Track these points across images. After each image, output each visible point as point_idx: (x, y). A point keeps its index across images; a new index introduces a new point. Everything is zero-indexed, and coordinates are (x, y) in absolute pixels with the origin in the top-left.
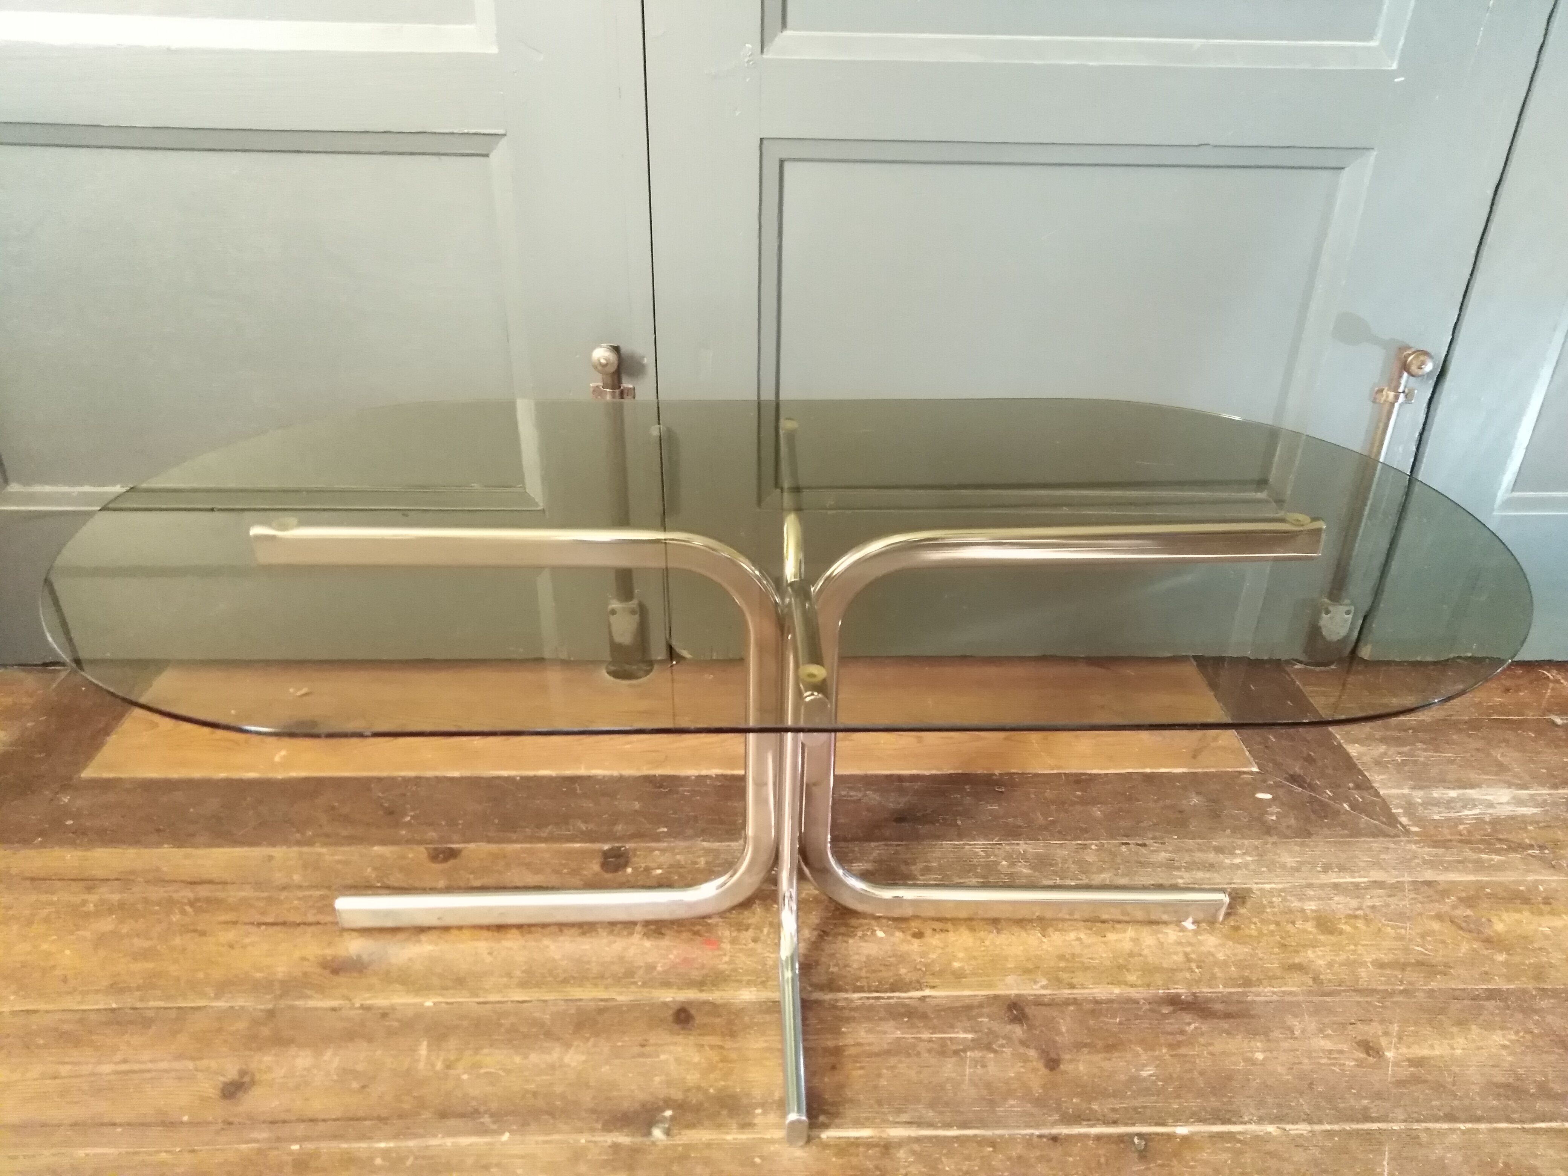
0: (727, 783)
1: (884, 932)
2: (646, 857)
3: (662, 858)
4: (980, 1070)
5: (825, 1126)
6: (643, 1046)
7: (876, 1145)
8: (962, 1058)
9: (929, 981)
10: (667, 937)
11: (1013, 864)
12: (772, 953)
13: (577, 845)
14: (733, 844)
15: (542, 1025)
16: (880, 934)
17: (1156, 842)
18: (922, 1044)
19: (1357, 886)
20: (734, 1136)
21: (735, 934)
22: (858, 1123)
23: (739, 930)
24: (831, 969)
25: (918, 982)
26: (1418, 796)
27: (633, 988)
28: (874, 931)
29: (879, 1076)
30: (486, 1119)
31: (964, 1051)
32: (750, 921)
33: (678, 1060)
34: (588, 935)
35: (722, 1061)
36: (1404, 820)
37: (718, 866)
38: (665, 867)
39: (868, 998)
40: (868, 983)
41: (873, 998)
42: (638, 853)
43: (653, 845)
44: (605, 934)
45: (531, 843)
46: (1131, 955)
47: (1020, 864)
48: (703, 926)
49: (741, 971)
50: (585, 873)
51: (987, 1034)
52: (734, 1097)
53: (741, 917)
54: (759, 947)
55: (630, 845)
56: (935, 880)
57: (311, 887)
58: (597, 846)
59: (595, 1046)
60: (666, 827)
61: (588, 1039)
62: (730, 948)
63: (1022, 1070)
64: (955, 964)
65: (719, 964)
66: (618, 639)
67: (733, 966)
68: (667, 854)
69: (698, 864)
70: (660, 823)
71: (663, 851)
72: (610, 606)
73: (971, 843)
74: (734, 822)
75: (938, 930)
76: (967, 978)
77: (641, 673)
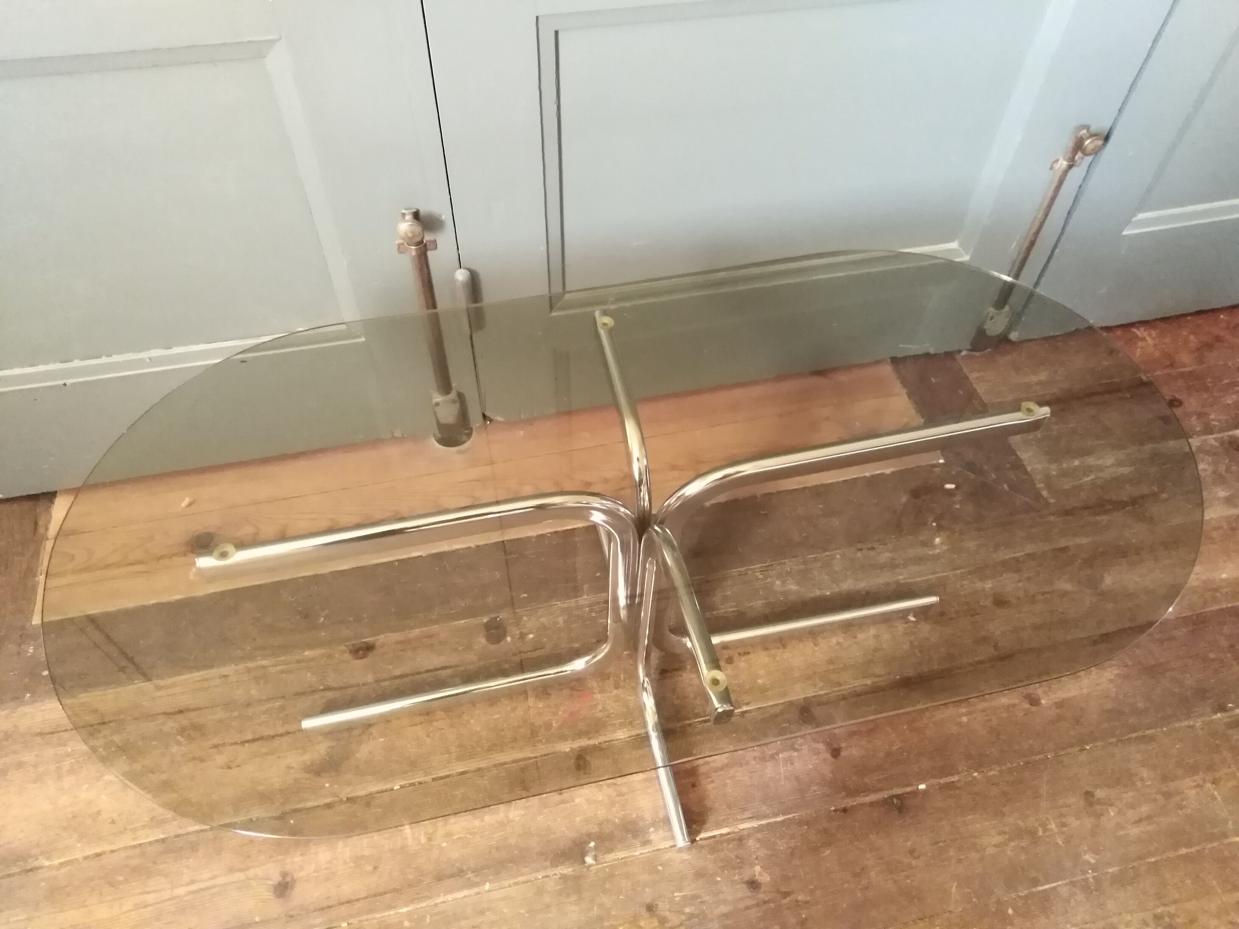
0: (562, 540)
2: (517, 624)
3: (531, 621)
4: (790, 768)
5: (698, 832)
6: (561, 794)
7: (734, 840)
8: (777, 760)
9: (744, 699)
10: (553, 697)
12: (631, 696)
13: (462, 622)
14: (580, 600)
17: (880, 544)
18: (748, 754)
19: (1017, 560)
20: (639, 852)
21: (600, 684)
22: (719, 826)
23: (604, 683)
24: (675, 702)
26: (1054, 469)
27: (540, 745)
29: (725, 785)
30: (470, 875)
31: (777, 754)
32: (609, 671)
33: (589, 801)
35: (618, 796)
36: (1045, 493)
38: (534, 631)
39: (705, 722)
42: (511, 621)
43: (520, 611)
44: (507, 702)
45: (426, 626)
46: (875, 650)
47: (789, 582)
48: (576, 681)
49: (613, 715)
50: (476, 647)
52: (633, 822)
54: (621, 693)
55: (502, 615)
57: (268, 700)
58: (478, 620)
59: (527, 802)
60: (526, 592)
62: (601, 698)
63: (817, 762)
64: (759, 681)
65: (596, 713)
66: (443, 421)
67: (607, 712)
68: (533, 619)
69: (558, 624)
70: (520, 589)
71: (530, 615)
72: (435, 401)
73: (752, 567)
74: (576, 580)
75: (742, 653)
76: (769, 691)
77: (464, 437)
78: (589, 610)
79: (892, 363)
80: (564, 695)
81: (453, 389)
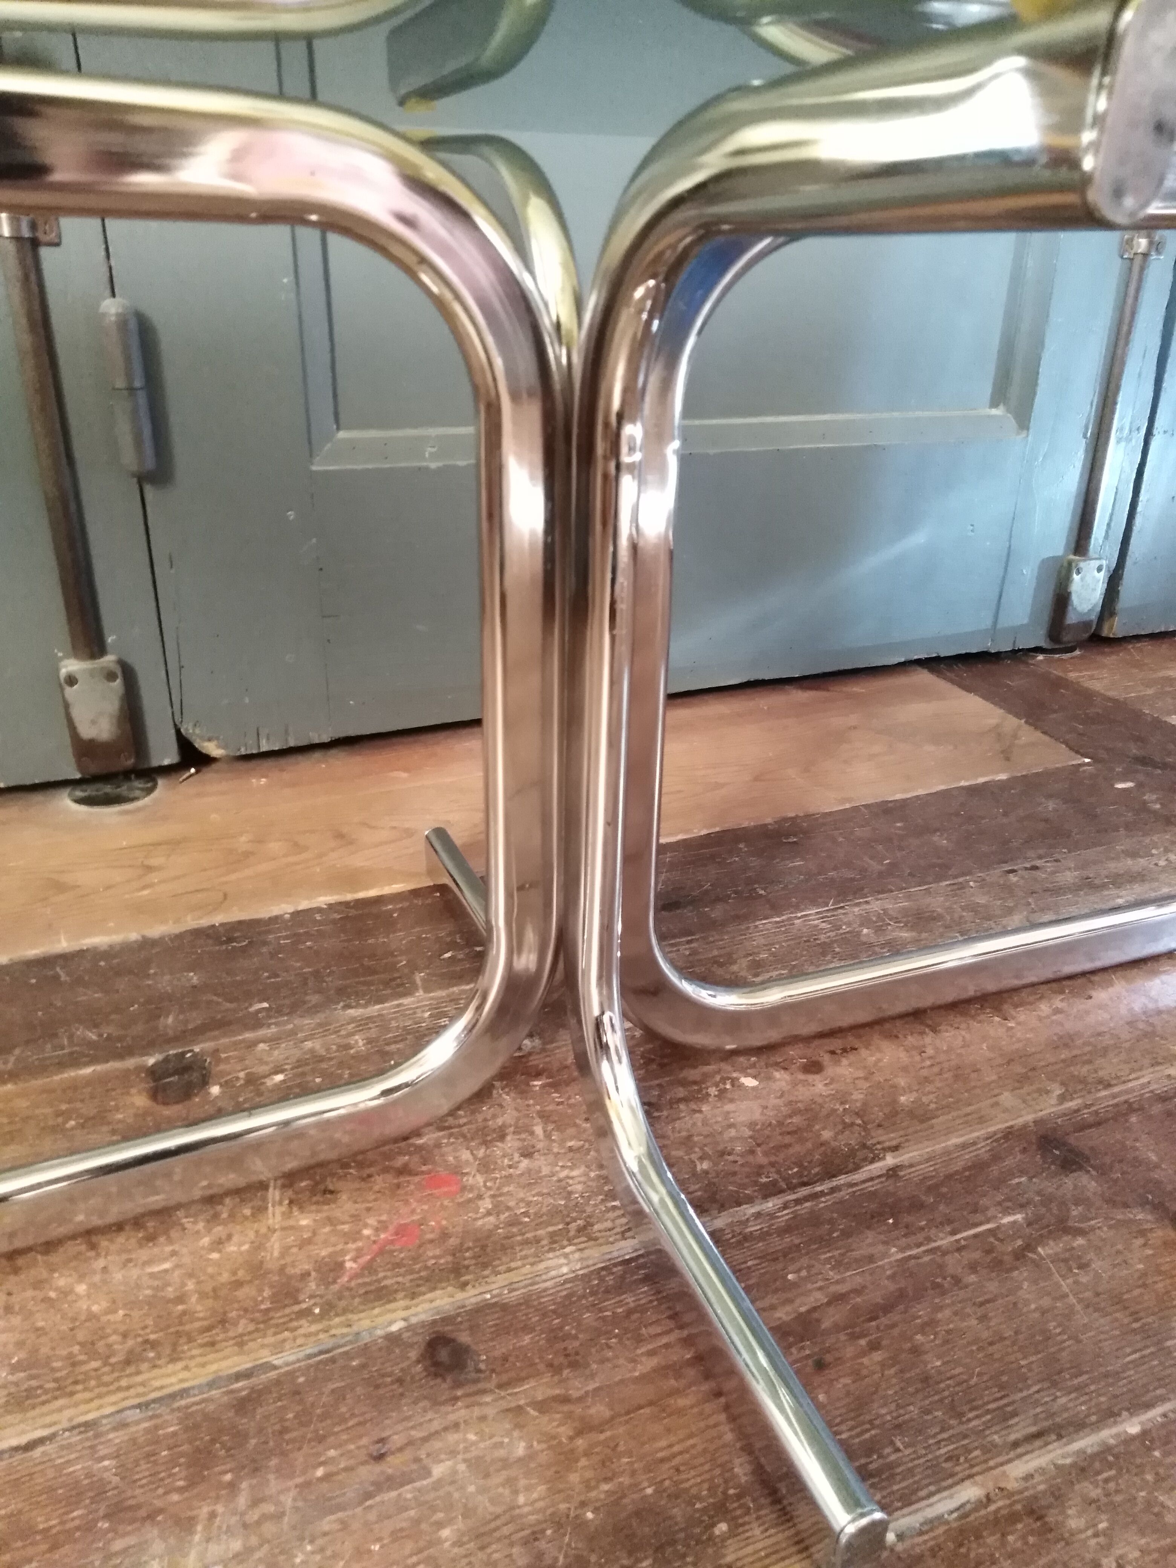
0: (353, 912)
1: (755, 1077)
2: (242, 1059)
3: (276, 1053)
4: (1083, 1277)
6: (380, 1457)
7: (1013, 1518)
8: (1037, 1265)
9: (881, 1139)
11: (879, 930)
12: (571, 1168)
13: (88, 1071)
14: (406, 1001)
15: (99, 1489)
16: (749, 1082)
17: (1047, 862)
18: (950, 1260)
21: (481, 1153)
23: (486, 1143)
24: (699, 1168)
25: (864, 1146)
27: (306, 1327)
28: (734, 1081)
29: (917, 1351)
31: (1029, 1247)
32: (500, 1121)
33: (479, 1466)
34: (162, 1239)
35: (579, 1433)
37: (396, 1042)
38: (288, 1067)
39: (797, 1202)
40: (778, 1172)
41: (806, 1199)
42: (223, 1056)
43: (249, 1035)
44: (201, 1225)
47: (889, 928)
48: (410, 1154)
49: (527, 1219)
50: (120, 1116)
51: (1043, 1203)
53: (480, 1117)
54: (542, 1164)
55: (202, 1045)
58: (131, 1063)
59: (255, 1502)
60: (264, 1000)
61: (232, 1486)
62: (485, 1182)
63: (1150, 1252)
64: (903, 1099)
65: (476, 1219)
67: (507, 1214)
68: (283, 1045)
69: (352, 1048)
70: (250, 996)
71: (274, 1041)
72: (63, 672)
73: (799, 915)
74: (393, 967)
75: (839, 1052)
76: (937, 1117)
77: (137, 793)
78: (431, 1016)
79: (932, 670)
80: (376, 1188)
81: (109, 648)
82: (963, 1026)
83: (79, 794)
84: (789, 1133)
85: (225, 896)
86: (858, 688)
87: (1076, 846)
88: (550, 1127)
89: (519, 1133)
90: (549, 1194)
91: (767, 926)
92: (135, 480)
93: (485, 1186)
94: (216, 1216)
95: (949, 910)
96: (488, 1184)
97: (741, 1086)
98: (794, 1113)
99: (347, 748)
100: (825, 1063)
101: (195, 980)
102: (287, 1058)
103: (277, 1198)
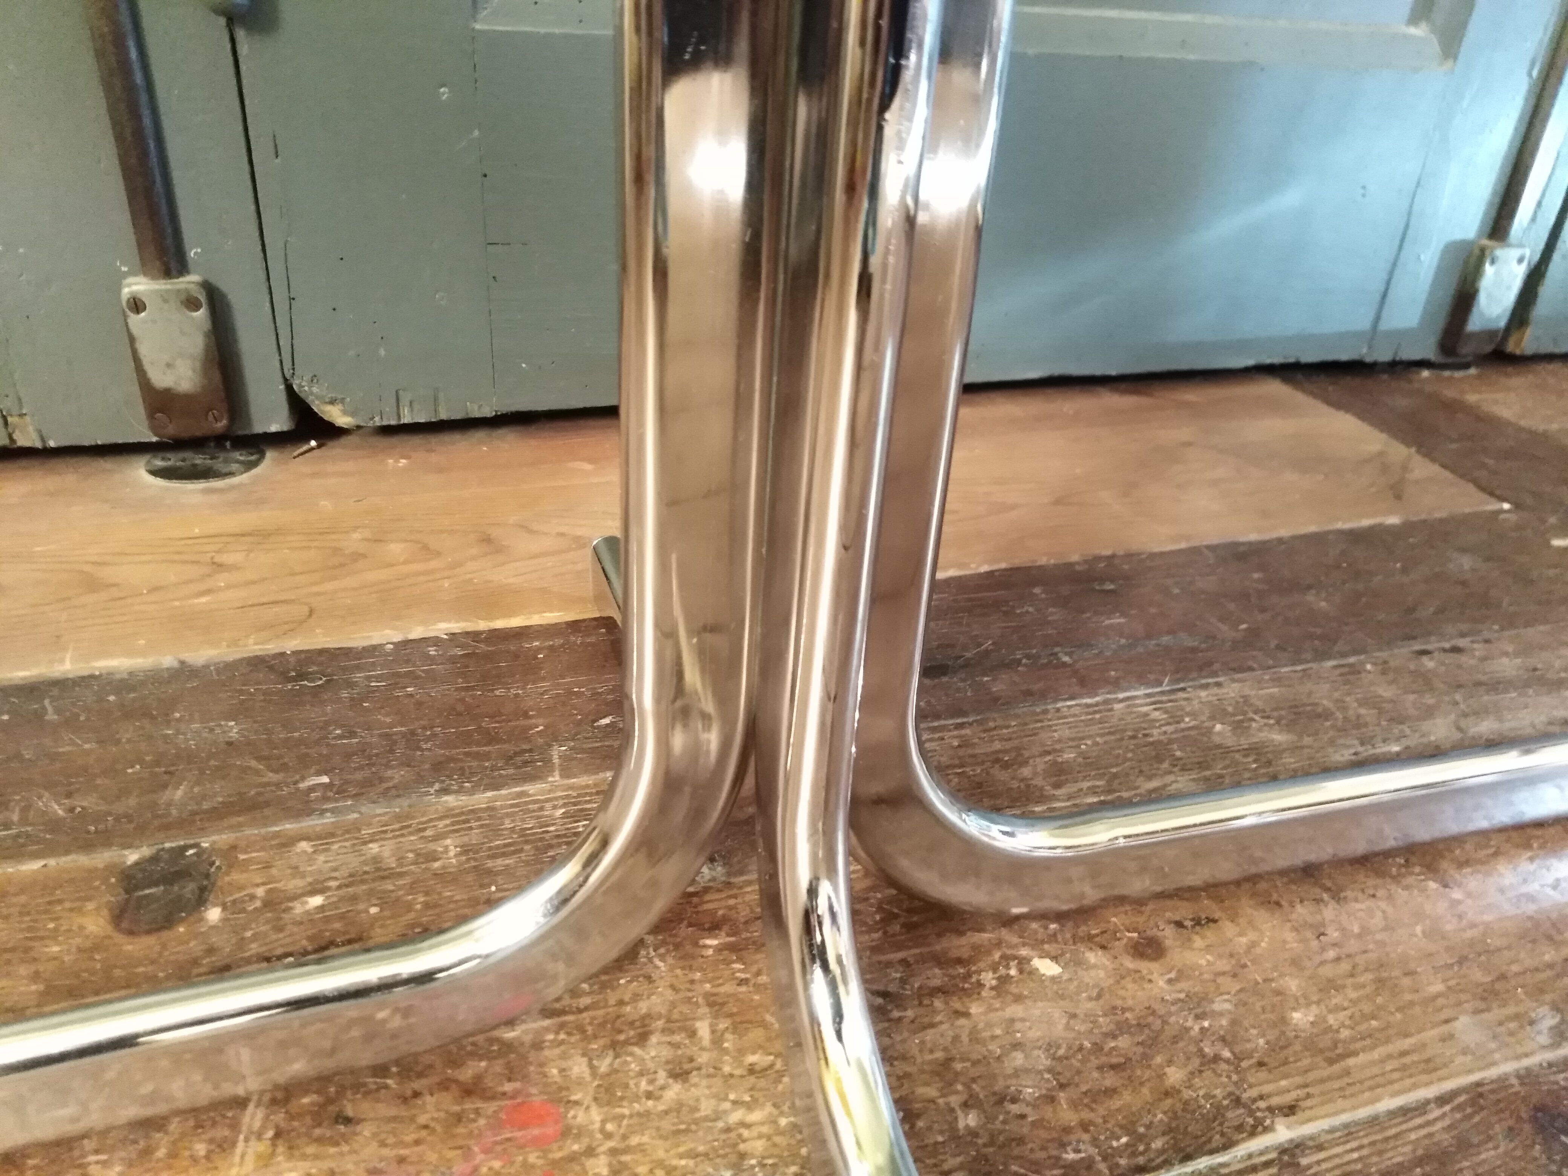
0: (482, 648)
1: (1055, 958)
2: (268, 866)
3: (321, 858)
9: (1266, 1089)
10: (366, 1130)
11: (1239, 727)
12: (749, 1107)
13: (34, 866)
14: (532, 788)
16: (1047, 967)
17: (1473, 641)
21: (605, 1064)
23: (615, 1047)
24: (961, 1125)
25: (1237, 1102)
28: (1023, 963)
32: (643, 1007)
37: (504, 855)
38: (333, 884)
40: (1095, 1142)
42: (242, 857)
43: (289, 826)
47: (1254, 725)
48: (489, 1057)
50: (53, 950)
53: (613, 998)
54: (701, 1094)
55: (215, 838)
56: (1093, 791)
58: (102, 858)
60: (326, 773)
62: (604, 1122)
64: (1296, 1016)
66: (160, 379)
68: (335, 847)
69: (436, 860)
70: (305, 764)
71: (323, 838)
72: (126, 292)
73: (1121, 696)
74: (524, 735)
75: (1188, 923)
76: (1355, 1054)
77: (234, 467)
78: (565, 816)
79: (1286, 380)
80: (422, 1119)
81: (191, 265)
82: (1380, 893)
83: (159, 463)
84: (1113, 1067)
85: (311, 612)
86: (1192, 395)
87: (1510, 622)
88: (723, 1025)
89: (672, 1032)
90: (706, 1155)
91: (1074, 711)
92: (222, 21)
93: (602, 1130)
94: (147, 1152)
95: (1341, 704)
96: (609, 1127)
97: (1034, 972)
98: (1122, 1028)
99: (519, 428)
100: (1168, 943)
101: (234, 734)
102: (335, 869)
103: (257, 1124)
